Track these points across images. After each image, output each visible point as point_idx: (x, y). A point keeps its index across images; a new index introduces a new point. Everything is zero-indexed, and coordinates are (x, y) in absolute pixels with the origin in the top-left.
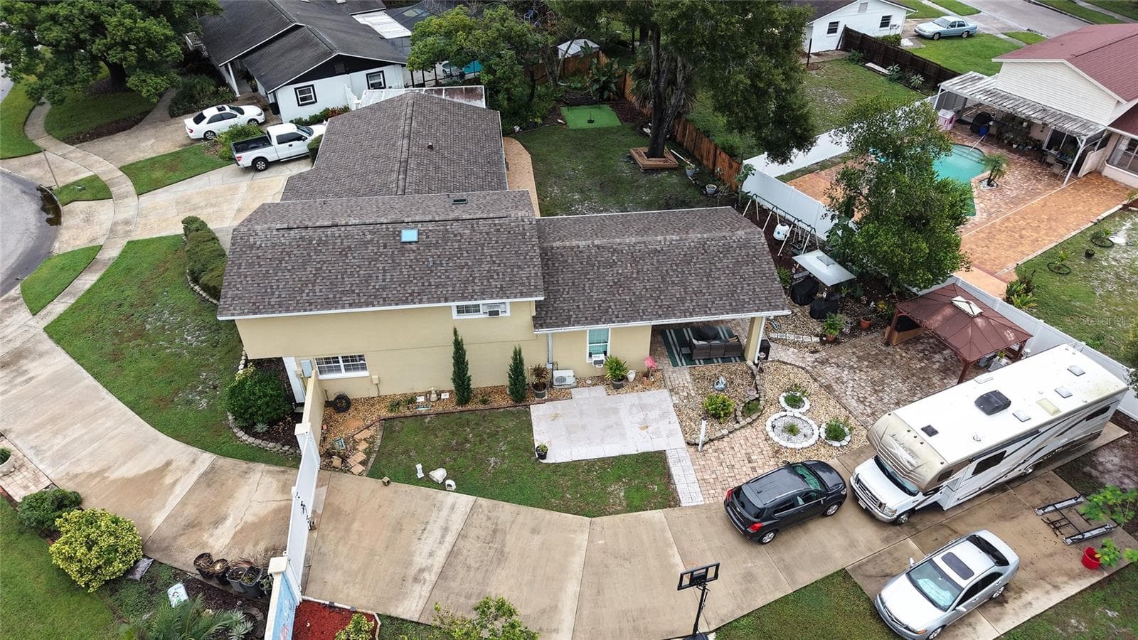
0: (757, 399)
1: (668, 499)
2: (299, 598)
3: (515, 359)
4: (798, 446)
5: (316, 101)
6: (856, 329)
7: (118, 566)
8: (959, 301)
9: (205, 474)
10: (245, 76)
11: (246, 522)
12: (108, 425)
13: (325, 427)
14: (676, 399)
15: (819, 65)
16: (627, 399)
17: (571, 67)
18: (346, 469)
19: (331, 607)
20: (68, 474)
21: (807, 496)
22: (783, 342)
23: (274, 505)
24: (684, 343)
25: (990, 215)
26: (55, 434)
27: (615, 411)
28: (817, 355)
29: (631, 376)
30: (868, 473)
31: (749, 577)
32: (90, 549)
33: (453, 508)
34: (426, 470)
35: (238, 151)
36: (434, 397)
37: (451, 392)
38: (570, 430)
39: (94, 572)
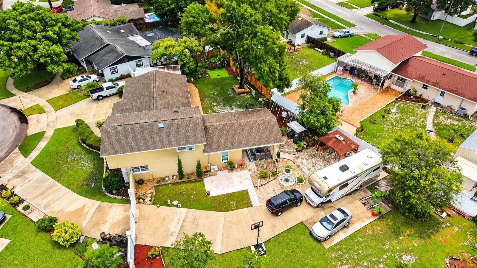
0: (277, 171)
1: (249, 205)
2: (135, 244)
3: (198, 163)
4: (289, 185)
5: (118, 72)
6: (308, 146)
7: (75, 239)
8: (338, 136)
9: (97, 208)
10: (89, 63)
11: (114, 222)
12: (62, 194)
13: (136, 191)
14: (251, 173)
15: (299, 49)
16: (236, 174)
17: (210, 55)
18: (144, 203)
19: (145, 245)
20: (51, 211)
21: (291, 200)
22: (285, 152)
23: (123, 216)
24: (253, 154)
25: (353, 104)
26: (43, 199)
27: (231, 178)
28: (295, 156)
29: (236, 166)
30: (309, 192)
31: (274, 226)
32: (66, 233)
33: (181, 213)
34: (171, 201)
35: (92, 93)
36: (171, 178)
37: (177, 175)
38: (217, 185)
39: (68, 241)
